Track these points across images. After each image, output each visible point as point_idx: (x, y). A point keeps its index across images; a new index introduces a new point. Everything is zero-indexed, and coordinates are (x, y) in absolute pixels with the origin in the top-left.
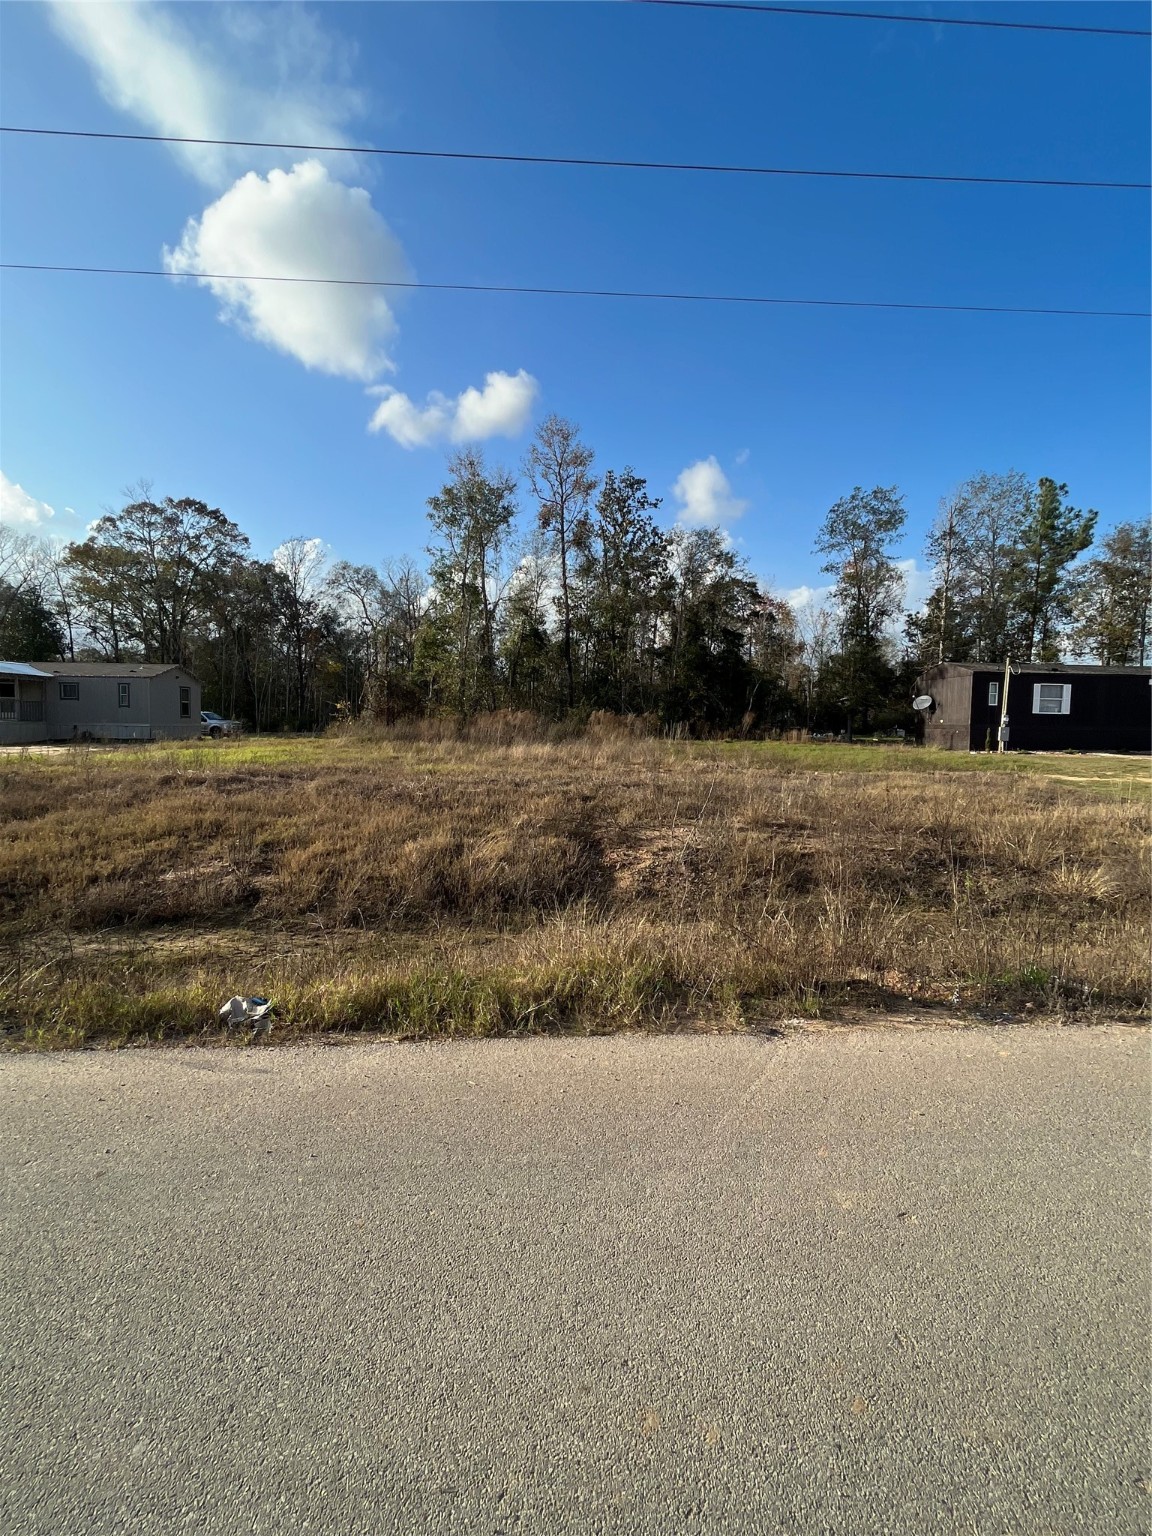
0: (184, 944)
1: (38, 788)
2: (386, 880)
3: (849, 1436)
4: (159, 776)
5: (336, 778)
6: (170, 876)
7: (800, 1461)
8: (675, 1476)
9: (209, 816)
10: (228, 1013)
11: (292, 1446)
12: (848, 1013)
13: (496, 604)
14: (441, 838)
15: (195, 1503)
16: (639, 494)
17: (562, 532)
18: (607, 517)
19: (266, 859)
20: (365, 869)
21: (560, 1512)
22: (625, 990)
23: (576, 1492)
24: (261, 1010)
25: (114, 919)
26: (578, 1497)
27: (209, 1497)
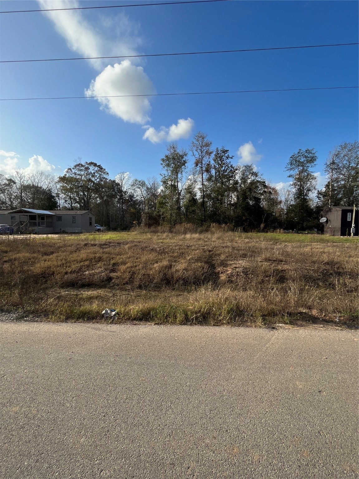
0: (91, 293)
1: (51, 246)
2: (149, 275)
3: (303, 463)
4: (84, 243)
5: (134, 244)
6: (87, 273)
7: (286, 469)
8: (244, 469)
9: (98, 255)
10: (104, 314)
11: (126, 445)
12: (300, 322)
13: (181, 191)
14: (165, 263)
15: (99, 458)
16: (226, 155)
17: (202, 168)
18: (216, 162)
19: (114, 268)
20: (142, 272)
21: (207, 475)
22: (224, 313)
23: (212, 470)
24: (114, 313)
25: (72, 285)
26: (213, 471)
27: (102, 457)
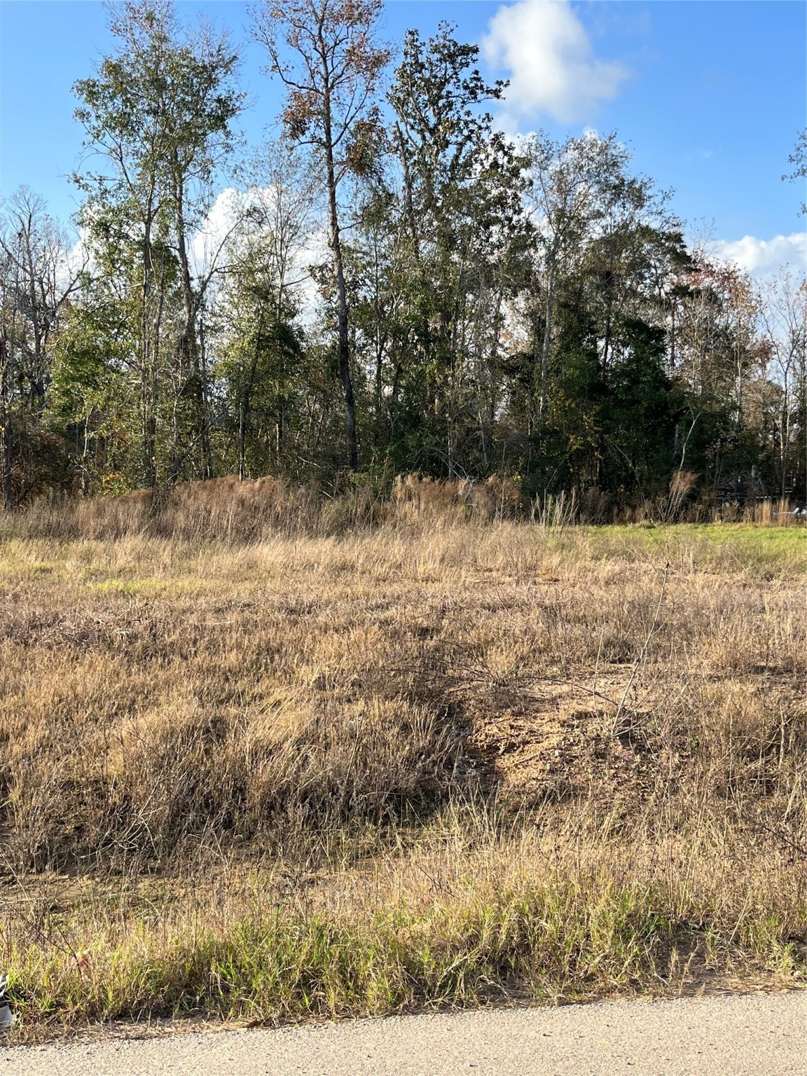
13: (204, 286)
14: (182, 709)
17: (328, 146)
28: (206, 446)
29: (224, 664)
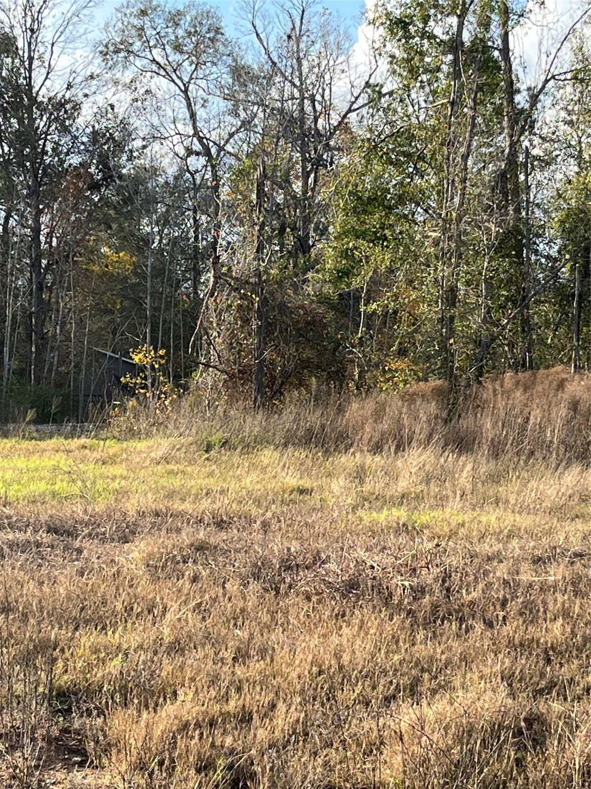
28: (526, 325)
29: (546, 639)
